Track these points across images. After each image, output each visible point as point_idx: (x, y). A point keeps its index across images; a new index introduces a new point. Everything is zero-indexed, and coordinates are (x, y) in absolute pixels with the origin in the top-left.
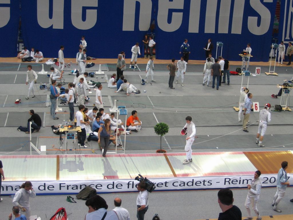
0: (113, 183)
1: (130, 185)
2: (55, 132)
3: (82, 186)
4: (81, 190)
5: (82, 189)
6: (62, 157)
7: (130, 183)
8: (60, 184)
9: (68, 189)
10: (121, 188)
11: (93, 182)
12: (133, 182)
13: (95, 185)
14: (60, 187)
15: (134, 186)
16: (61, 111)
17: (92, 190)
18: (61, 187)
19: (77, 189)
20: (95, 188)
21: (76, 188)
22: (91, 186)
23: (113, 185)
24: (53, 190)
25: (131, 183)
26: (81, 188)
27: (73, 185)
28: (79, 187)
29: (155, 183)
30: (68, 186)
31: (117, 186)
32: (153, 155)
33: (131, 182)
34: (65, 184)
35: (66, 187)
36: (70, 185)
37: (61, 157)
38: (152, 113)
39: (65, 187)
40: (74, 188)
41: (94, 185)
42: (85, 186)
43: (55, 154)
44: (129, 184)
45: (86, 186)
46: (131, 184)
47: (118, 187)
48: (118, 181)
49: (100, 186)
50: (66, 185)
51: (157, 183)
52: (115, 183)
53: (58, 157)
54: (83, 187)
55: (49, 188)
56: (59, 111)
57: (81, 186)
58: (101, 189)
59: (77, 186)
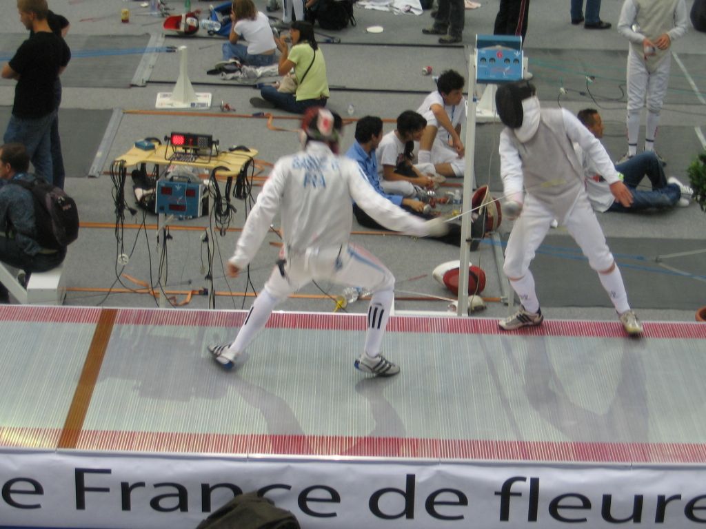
0: (411, 479)
1: (513, 500)
2: (143, 197)
3: (214, 495)
4: (206, 516)
5: (214, 508)
6: (125, 318)
7: (516, 486)
8: (80, 473)
9: (126, 505)
10: (461, 517)
11: (283, 471)
12: (535, 483)
13: (298, 487)
14: (80, 489)
15: (543, 508)
16: (203, 105)
17: (270, 518)
18: (87, 495)
19: (183, 506)
20: (293, 508)
21: (175, 501)
22: (271, 494)
23: (409, 494)
24: (37, 506)
25: (524, 487)
26: (206, 506)
27: (156, 486)
28: (195, 498)
29: (678, 497)
30: (126, 489)
31: (430, 504)
32: (673, 332)
33: (524, 479)
34: (108, 471)
35: (117, 494)
36: (141, 484)
37: (122, 322)
38: (692, 129)
39: (107, 490)
40: (163, 503)
41: (288, 487)
42: (229, 493)
43: (97, 305)
44: (506, 493)
45: (237, 490)
46: (519, 494)
47: (438, 509)
48: (439, 472)
49: (327, 495)
50: (113, 482)
51: (687, 496)
52: (418, 480)
53: (107, 321)
54: (219, 499)
55: (14, 497)
56: (193, 105)
57: (206, 490)
58: (334, 515)
59: (182, 493)
